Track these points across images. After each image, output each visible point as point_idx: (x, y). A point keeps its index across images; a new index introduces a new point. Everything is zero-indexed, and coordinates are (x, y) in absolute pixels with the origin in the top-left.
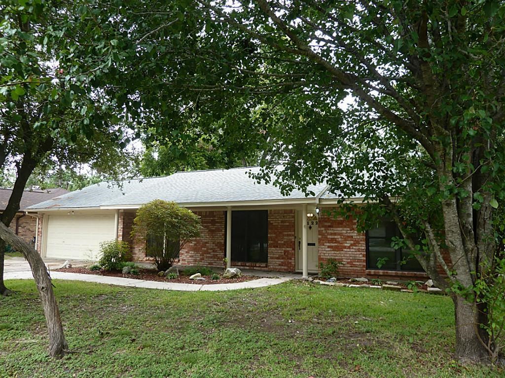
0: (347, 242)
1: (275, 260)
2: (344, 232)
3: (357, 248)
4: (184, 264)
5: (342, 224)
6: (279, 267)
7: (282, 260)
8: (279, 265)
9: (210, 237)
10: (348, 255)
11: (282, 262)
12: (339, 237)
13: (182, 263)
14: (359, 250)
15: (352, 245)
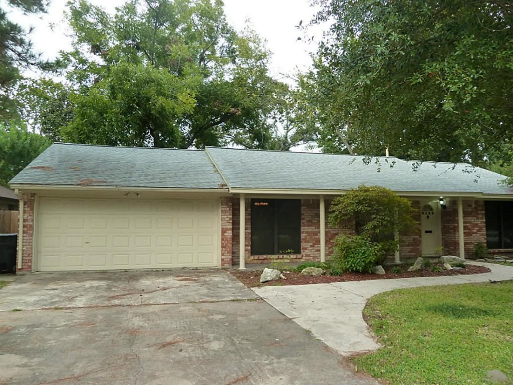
0: (475, 228)
1: (405, 248)
2: (473, 220)
3: (481, 233)
4: (309, 260)
5: (471, 214)
6: (409, 254)
7: (411, 247)
8: (410, 252)
9: (340, 228)
10: (476, 239)
11: (411, 249)
12: (469, 224)
13: (306, 260)
14: (482, 235)
15: (478, 231)
